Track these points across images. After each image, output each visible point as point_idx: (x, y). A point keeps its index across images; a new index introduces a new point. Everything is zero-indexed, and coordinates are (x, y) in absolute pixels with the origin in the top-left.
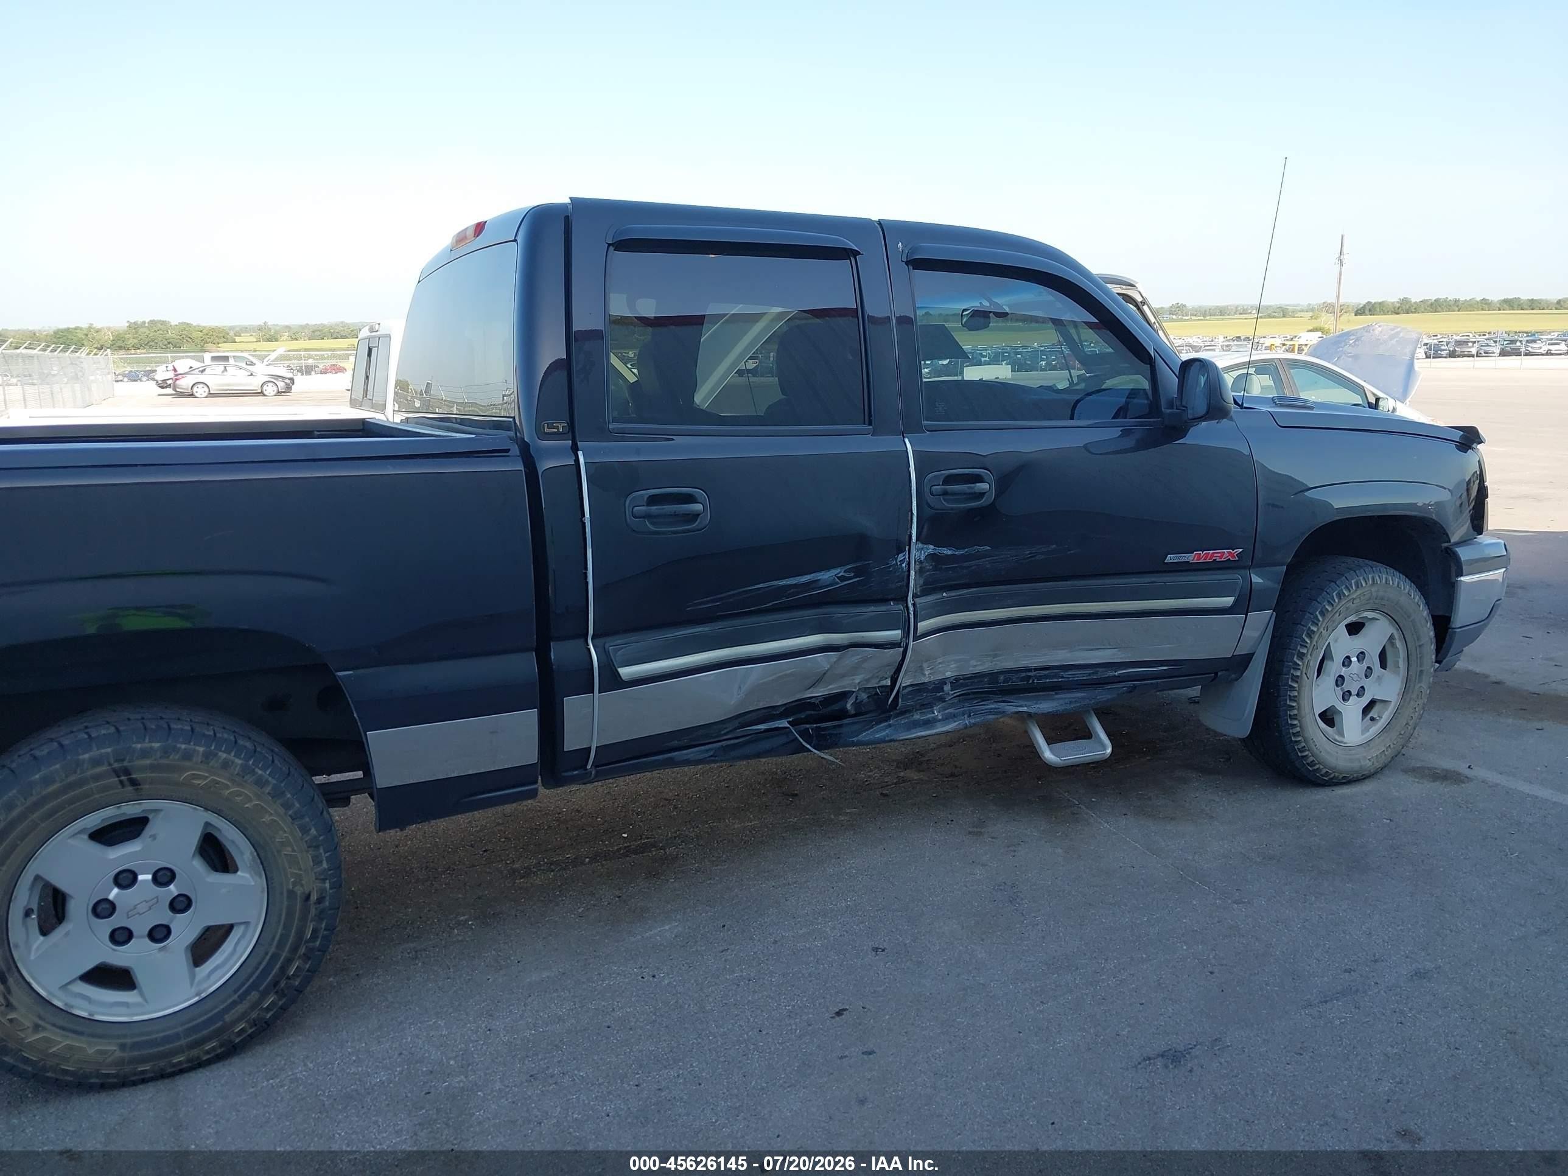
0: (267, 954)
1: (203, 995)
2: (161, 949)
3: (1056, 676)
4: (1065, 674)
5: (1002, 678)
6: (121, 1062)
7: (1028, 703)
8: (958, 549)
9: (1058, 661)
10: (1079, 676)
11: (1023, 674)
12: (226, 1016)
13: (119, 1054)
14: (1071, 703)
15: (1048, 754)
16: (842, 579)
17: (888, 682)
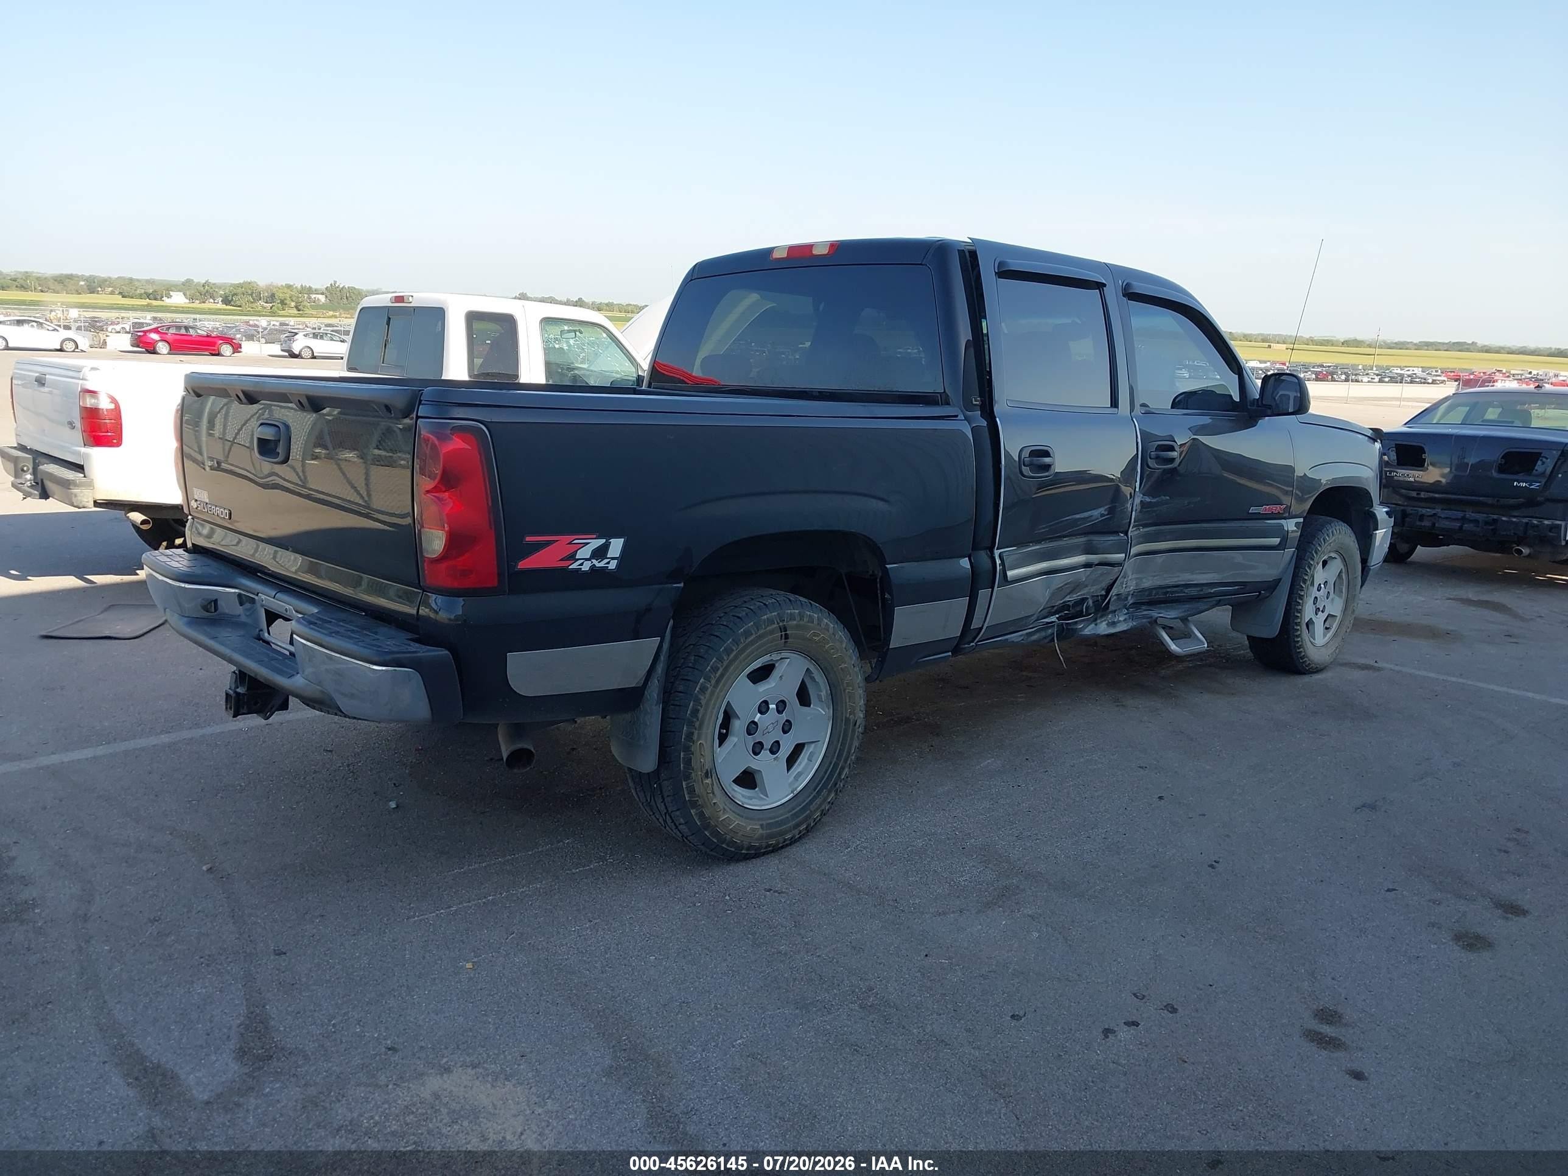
0: (831, 763)
1: (795, 792)
2: (775, 759)
3: (1182, 592)
4: (1186, 591)
5: (1154, 592)
6: (761, 837)
7: (1162, 611)
8: (1153, 497)
9: (1183, 581)
10: (1193, 592)
11: (1165, 590)
12: (811, 807)
13: (761, 831)
14: (1185, 611)
15: (1173, 647)
16: (1102, 515)
17: (1103, 593)
